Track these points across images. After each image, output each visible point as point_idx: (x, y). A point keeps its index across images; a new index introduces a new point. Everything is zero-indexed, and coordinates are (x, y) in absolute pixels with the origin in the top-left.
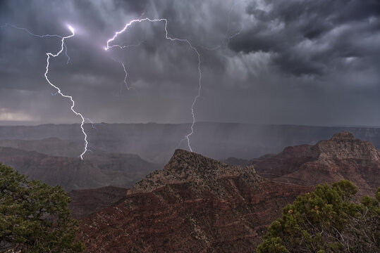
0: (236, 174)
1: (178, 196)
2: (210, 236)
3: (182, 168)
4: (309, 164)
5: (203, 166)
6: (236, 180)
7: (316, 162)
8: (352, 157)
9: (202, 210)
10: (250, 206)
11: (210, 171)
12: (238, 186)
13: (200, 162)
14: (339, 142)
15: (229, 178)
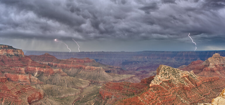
0: (187, 75)
1: (168, 86)
2: (188, 101)
3: (166, 74)
4: (206, 69)
5: (174, 72)
6: (188, 77)
7: (209, 67)
8: (220, 64)
9: (180, 91)
10: (197, 87)
11: (177, 74)
12: (189, 80)
13: (172, 70)
14: (215, 58)
15: (185, 77)
